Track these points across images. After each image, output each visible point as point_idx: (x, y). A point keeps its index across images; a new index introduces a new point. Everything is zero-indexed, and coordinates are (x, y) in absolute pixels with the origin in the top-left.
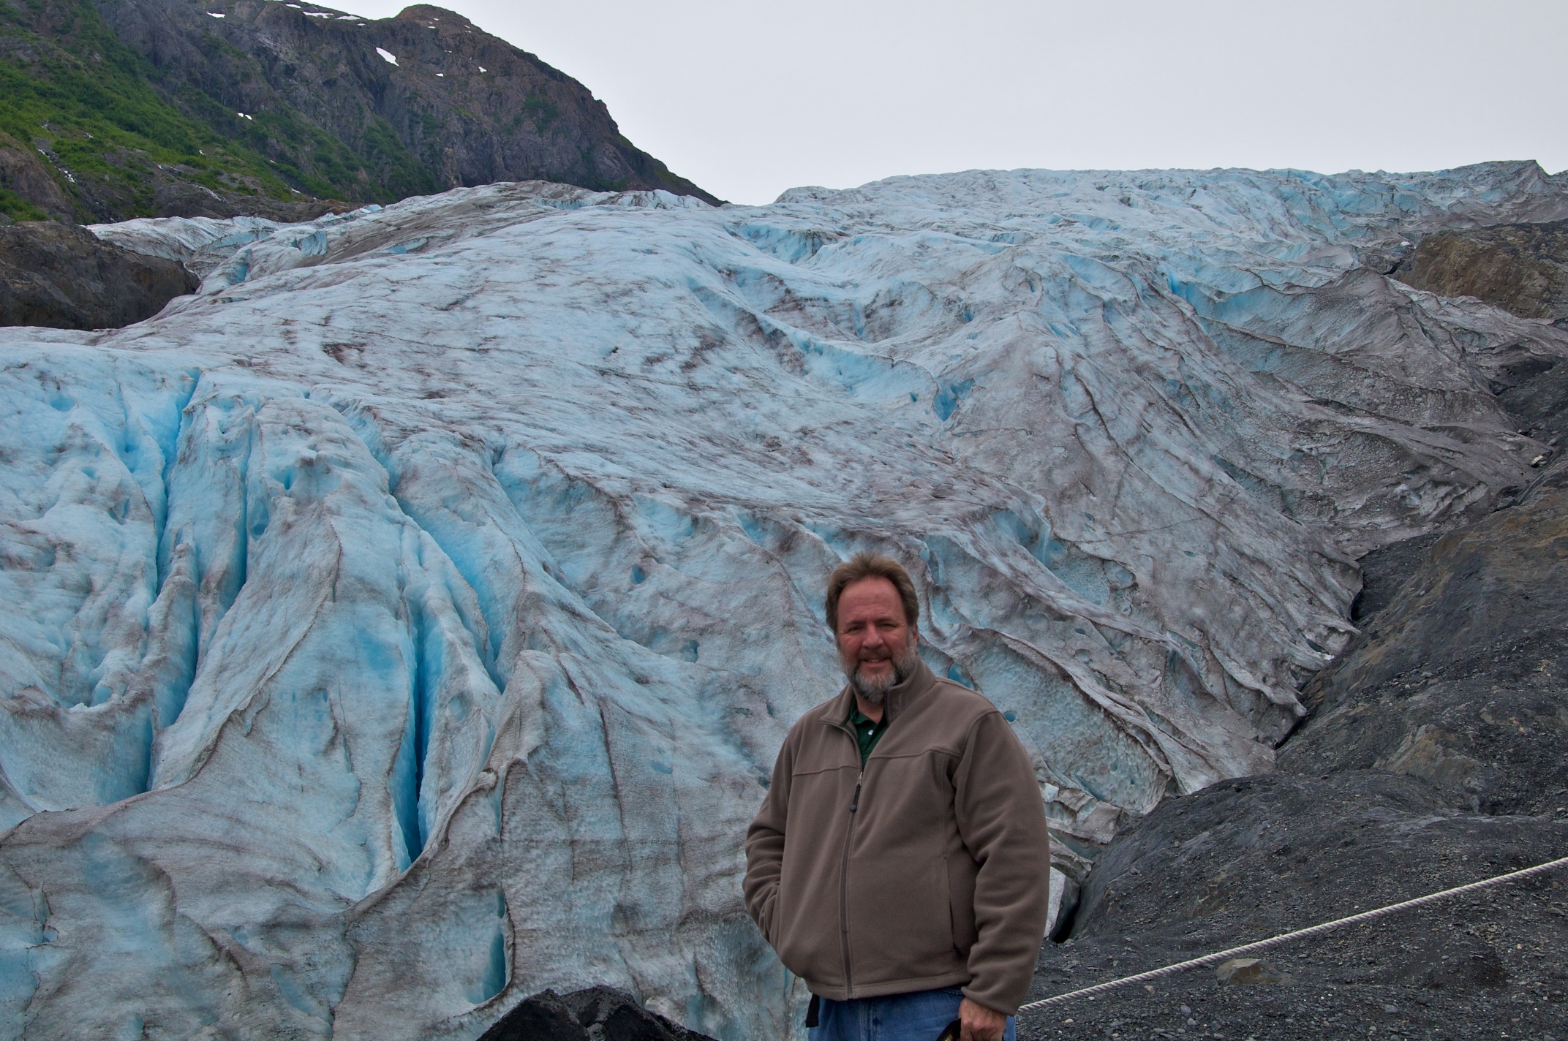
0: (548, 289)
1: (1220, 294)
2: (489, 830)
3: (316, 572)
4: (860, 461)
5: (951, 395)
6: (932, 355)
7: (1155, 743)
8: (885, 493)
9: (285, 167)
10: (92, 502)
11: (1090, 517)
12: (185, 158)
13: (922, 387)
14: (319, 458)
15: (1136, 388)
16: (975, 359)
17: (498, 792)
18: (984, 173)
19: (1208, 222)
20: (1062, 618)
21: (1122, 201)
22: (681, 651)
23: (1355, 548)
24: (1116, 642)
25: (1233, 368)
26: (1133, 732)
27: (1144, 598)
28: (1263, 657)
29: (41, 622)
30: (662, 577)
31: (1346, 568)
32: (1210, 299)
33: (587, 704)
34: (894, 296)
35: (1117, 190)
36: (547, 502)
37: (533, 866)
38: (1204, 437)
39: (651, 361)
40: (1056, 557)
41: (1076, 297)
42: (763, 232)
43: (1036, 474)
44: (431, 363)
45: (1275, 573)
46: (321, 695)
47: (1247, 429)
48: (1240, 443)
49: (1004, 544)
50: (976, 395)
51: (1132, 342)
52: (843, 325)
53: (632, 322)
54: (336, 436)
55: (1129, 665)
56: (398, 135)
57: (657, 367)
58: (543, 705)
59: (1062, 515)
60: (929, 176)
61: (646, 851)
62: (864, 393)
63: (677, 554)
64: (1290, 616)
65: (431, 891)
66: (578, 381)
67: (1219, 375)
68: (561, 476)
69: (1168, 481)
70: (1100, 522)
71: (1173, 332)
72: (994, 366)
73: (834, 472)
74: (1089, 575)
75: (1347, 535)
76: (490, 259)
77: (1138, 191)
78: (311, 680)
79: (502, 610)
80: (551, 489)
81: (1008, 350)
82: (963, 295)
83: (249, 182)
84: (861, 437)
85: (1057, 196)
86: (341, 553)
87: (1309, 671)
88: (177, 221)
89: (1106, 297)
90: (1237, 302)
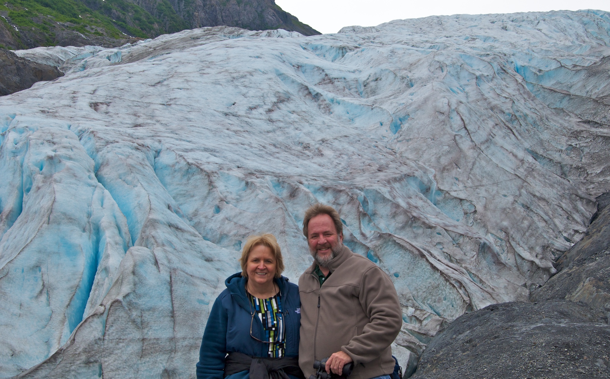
0: (205, 76)
1: (540, 71)
2: (98, 334)
3: (43, 210)
4: (347, 154)
5: (399, 122)
6: (391, 103)
7: (464, 287)
8: (355, 169)
9: (120, 23)
11: (457, 179)
12: (70, 19)
13: (385, 119)
14: (55, 156)
15: (490, 117)
16: (411, 105)
17: (105, 315)
18: (438, 17)
19: (544, 37)
20: (430, 227)
21: (503, 28)
22: (234, 245)
23: (595, 191)
24: (456, 239)
25: (541, 106)
26: (453, 282)
27: (479, 217)
28: (537, 245)
30: (228, 210)
31: (589, 202)
32: (535, 74)
33: (161, 272)
34: (377, 76)
35: (500, 23)
36: (178, 175)
37: (120, 351)
38: (523, 140)
39: (251, 109)
40: (439, 198)
41: (464, 74)
42: (319, 47)
43: (433, 159)
44: (141, 111)
45: (550, 205)
46: (38, 269)
47: (545, 136)
48: (541, 142)
49: (411, 193)
50: (410, 122)
51: (490, 95)
52: (353, 90)
53: (244, 90)
54: (68, 145)
55: (462, 249)
56: (172, 7)
57: (254, 112)
58: (134, 273)
59: (443, 178)
60: (411, 19)
61: (186, 343)
62: (358, 123)
63: (237, 199)
64: (555, 225)
65: (62, 365)
66: (213, 119)
67: (532, 110)
68: (185, 163)
69: (501, 161)
70: (462, 181)
71: (511, 90)
72: (419, 108)
73: (333, 159)
74: (454, 207)
75: (592, 186)
76: (180, 62)
77: (511, 23)
78: (33, 262)
79: (139, 227)
80: (180, 169)
81: (426, 100)
82: (410, 75)
83: (99, 30)
84: (351, 143)
85: (471, 27)
86: (54, 201)
87: (560, 251)
88: (58, 48)
89: (478, 74)
90: (549, 75)
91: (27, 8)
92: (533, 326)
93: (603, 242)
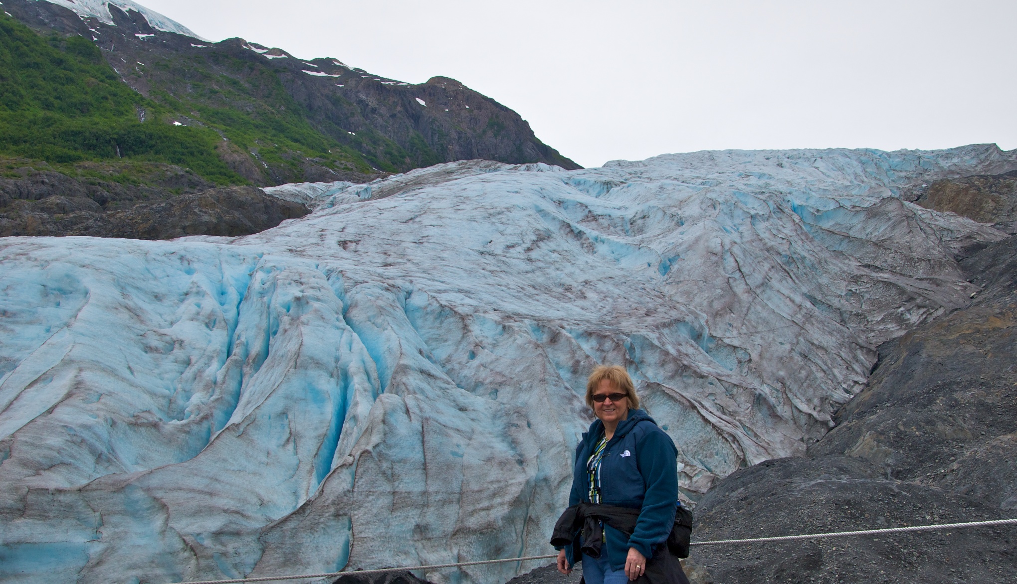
0: (459, 212)
1: (818, 211)
2: (346, 486)
3: (290, 354)
4: (612, 297)
5: (668, 263)
6: (660, 243)
7: (738, 441)
8: (620, 313)
9: (370, 157)
10: (197, 320)
11: (730, 325)
12: (318, 154)
13: (654, 260)
14: (303, 296)
15: (766, 259)
16: (681, 244)
17: (354, 466)
18: (709, 152)
19: (822, 175)
20: (702, 377)
21: (778, 165)
22: (490, 394)
23: (875, 340)
24: (729, 389)
25: (819, 248)
26: (726, 436)
27: (754, 366)
28: (815, 396)
29: (162, 379)
30: (484, 356)
31: (869, 351)
32: (813, 214)
33: (413, 422)
34: (645, 213)
35: (776, 160)
36: (431, 318)
37: (370, 504)
38: (800, 284)
39: (508, 247)
40: (711, 345)
41: (738, 212)
42: (582, 182)
43: (705, 303)
44: (392, 249)
45: (829, 354)
46: (285, 416)
47: (824, 280)
48: (820, 287)
49: (681, 339)
50: (680, 263)
51: (765, 235)
52: (618, 228)
53: (501, 227)
54: (316, 285)
55: (735, 401)
56: (425, 140)
57: (512, 250)
58: (384, 422)
59: (715, 324)
60: (681, 154)
61: (439, 497)
62: (624, 263)
63: (493, 344)
64: (834, 376)
65: (311, 517)
66: (468, 258)
67: (811, 252)
68: (438, 305)
69: (778, 306)
70: (736, 327)
71: (788, 230)
72: (690, 248)
73: (597, 302)
74: (728, 355)
75: (873, 334)
76: (433, 198)
77: (787, 160)
78: (279, 408)
79: (389, 373)
80: (433, 311)
81: (697, 240)
82: (680, 212)
83: (349, 165)
84: (616, 285)
85: (745, 163)
86: (301, 344)
87: (839, 404)
88: (307, 184)
89: (753, 212)
90: (827, 215)
91: (277, 144)
92: (812, 483)
93: (884, 394)
